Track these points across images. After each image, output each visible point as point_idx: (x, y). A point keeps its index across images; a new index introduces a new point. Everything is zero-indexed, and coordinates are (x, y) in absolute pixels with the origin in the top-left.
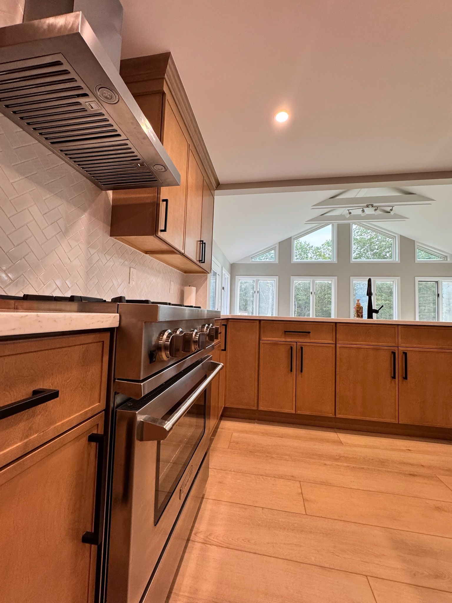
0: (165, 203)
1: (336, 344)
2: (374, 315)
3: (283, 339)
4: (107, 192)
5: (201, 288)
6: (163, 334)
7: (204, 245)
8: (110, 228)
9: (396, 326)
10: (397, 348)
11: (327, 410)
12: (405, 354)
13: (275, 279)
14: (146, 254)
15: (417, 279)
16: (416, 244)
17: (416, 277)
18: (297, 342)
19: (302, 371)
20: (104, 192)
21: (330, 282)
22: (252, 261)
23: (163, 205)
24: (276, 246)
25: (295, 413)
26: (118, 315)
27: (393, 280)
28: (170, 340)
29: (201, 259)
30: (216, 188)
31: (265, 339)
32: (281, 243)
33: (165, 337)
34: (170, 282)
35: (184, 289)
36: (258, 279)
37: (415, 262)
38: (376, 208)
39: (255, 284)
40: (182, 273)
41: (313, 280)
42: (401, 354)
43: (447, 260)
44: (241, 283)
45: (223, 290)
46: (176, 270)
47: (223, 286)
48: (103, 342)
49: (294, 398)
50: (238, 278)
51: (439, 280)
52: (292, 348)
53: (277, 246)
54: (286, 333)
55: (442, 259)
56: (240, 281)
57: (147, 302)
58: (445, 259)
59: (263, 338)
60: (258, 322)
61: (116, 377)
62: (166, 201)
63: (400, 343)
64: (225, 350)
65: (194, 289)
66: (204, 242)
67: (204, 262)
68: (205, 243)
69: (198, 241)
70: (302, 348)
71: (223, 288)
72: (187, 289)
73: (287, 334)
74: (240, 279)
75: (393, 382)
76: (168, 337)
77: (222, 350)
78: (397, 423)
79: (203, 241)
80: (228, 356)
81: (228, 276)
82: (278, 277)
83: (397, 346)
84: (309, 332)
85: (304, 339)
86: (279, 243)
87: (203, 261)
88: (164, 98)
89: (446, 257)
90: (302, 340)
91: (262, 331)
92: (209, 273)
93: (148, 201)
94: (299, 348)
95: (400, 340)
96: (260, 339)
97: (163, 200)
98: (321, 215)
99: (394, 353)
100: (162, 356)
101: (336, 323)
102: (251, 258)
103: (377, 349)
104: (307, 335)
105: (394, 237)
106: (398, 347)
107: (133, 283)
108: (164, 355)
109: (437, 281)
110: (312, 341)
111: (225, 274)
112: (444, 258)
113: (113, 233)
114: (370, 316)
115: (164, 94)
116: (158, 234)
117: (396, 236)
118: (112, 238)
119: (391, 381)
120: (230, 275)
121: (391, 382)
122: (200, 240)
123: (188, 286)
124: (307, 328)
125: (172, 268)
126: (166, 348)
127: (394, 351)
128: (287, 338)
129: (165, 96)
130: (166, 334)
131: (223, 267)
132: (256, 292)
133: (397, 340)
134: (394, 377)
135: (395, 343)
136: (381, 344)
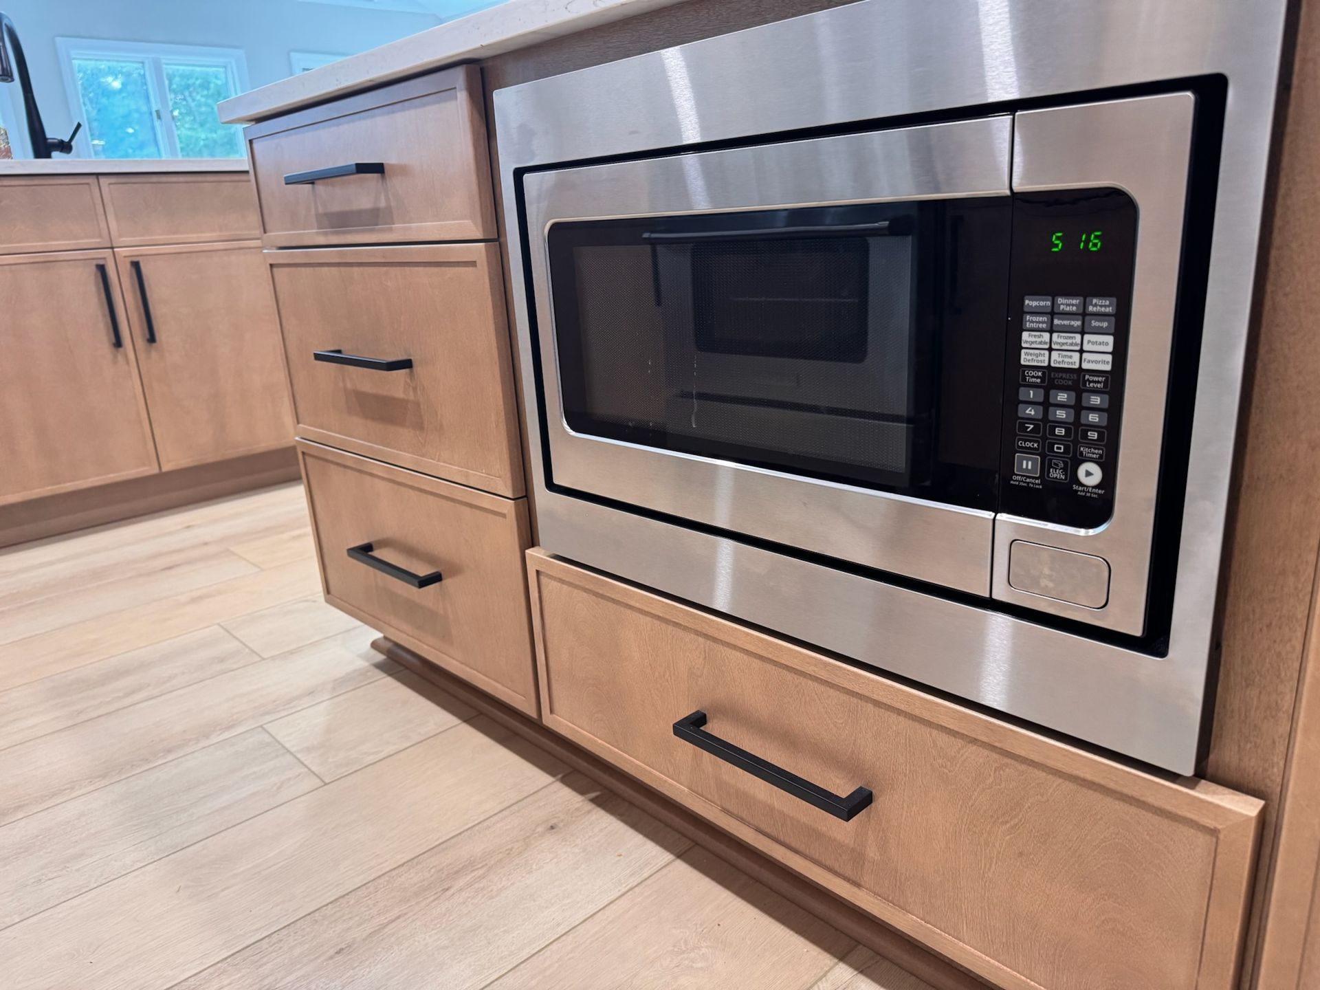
9: (92, 180)
10: (110, 250)
12: (136, 266)
42: (126, 269)
63: (114, 233)
75: (120, 358)
83: (110, 246)
95: (114, 225)
99: (102, 269)
103: (46, 262)
106: (112, 248)
119: (115, 357)
121: (115, 361)
127: (101, 262)
133: (103, 225)
134: (118, 343)
135: (100, 236)
136: (55, 244)
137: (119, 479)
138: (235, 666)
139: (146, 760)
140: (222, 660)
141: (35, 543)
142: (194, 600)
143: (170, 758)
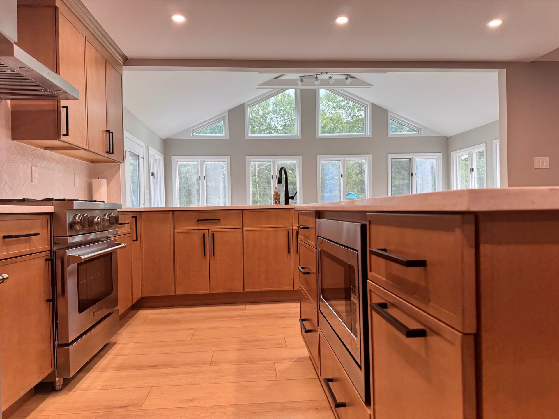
0: (65, 109)
1: (243, 228)
2: (290, 200)
3: (197, 228)
4: (6, 101)
5: (113, 179)
6: (76, 216)
7: (111, 134)
8: (11, 132)
11: (238, 287)
13: (226, 160)
14: (46, 150)
15: (390, 156)
16: (389, 114)
17: (388, 154)
18: (209, 229)
19: (214, 255)
20: (3, 101)
21: (295, 162)
22: (194, 135)
23: (63, 111)
24: (225, 115)
25: (209, 293)
26: (53, 207)
27: (364, 158)
28: (80, 219)
29: (108, 151)
30: (124, 63)
31: (179, 228)
32: (231, 112)
33: (77, 218)
34: (74, 175)
35: (92, 181)
36: (202, 160)
37: (387, 136)
38: (331, 75)
39: (199, 167)
40: (88, 164)
41: (273, 160)
42: (294, 232)
43: (421, 133)
44: (180, 166)
45: (152, 177)
46: (80, 161)
47: (152, 171)
48: (47, 219)
49: (208, 280)
50: (176, 159)
51: (413, 157)
52: (204, 235)
53: (227, 115)
54: (199, 221)
55: (416, 132)
56: (179, 163)
57: (64, 200)
58: (419, 133)
59: (177, 228)
60: (171, 213)
61: (54, 236)
62: (67, 107)
63: (293, 224)
64: (137, 240)
65: (104, 181)
66: (111, 131)
67: (113, 153)
68: (112, 133)
69: (103, 131)
70: (213, 234)
71: (153, 174)
72: (95, 181)
73: (200, 223)
74: (178, 160)
75: (289, 256)
76: (79, 218)
77: (134, 241)
78: (293, 289)
79: (109, 131)
80: (142, 248)
81: (161, 158)
82: (229, 157)
84: (219, 220)
85: (216, 226)
86: (228, 111)
87: (111, 152)
88: (56, 12)
89: (420, 129)
90: (213, 227)
91: (176, 221)
92: (121, 163)
93: (49, 108)
94: (211, 234)
95: (294, 221)
96: (174, 229)
97: (63, 107)
98: (275, 78)
99: (289, 232)
100: (76, 227)
101: (242, 210)
102: (192, 131)
103: (276, 230)
104: (218, 222)
105: (366, 106)
106: (292, 227)
107: (35, 181)
108: (78, 227)
109: (411, 158)
110: (223, 227)
111: (153, 155)
112: (418, 130)
113: (14, 137)
114: (287, 202)
115: (56, 8)
116: (61, 139)
117: (368, 104)
118: (14, 141)
119: (288, 256)
120: (163, 156)
122: (106, 130)
123: (97, 178)
124: (218, 216)
125: (75, 159)
126: (78, 223)
127: (289, 230)
128: (200, 227)
129: (58, 9)
130: (78, 216)
131: (149, 147)
132: (202, 178)
133: (291, 221)
134: (289, 252)
135: (290, 224)
136: (279, 225)
137: (274, 290)
138: (279, 347)
139: (248, 362)
140: (278, 344)
141: (261, 303)
142: (283, 328)
143: (252, 363)
